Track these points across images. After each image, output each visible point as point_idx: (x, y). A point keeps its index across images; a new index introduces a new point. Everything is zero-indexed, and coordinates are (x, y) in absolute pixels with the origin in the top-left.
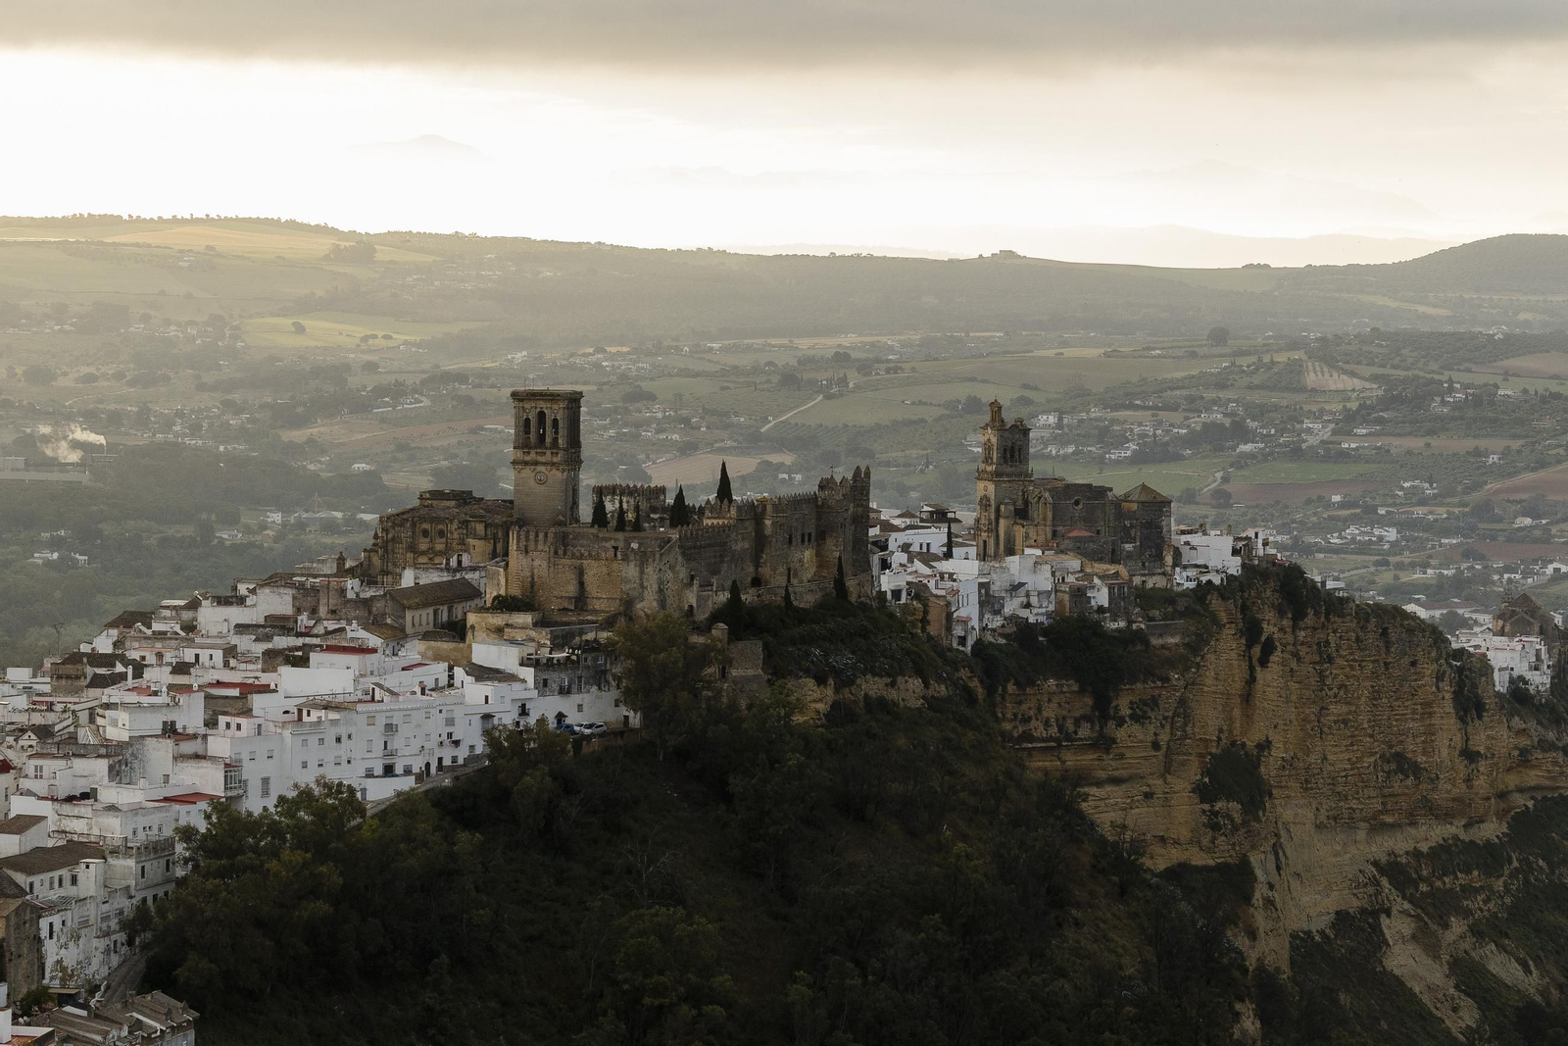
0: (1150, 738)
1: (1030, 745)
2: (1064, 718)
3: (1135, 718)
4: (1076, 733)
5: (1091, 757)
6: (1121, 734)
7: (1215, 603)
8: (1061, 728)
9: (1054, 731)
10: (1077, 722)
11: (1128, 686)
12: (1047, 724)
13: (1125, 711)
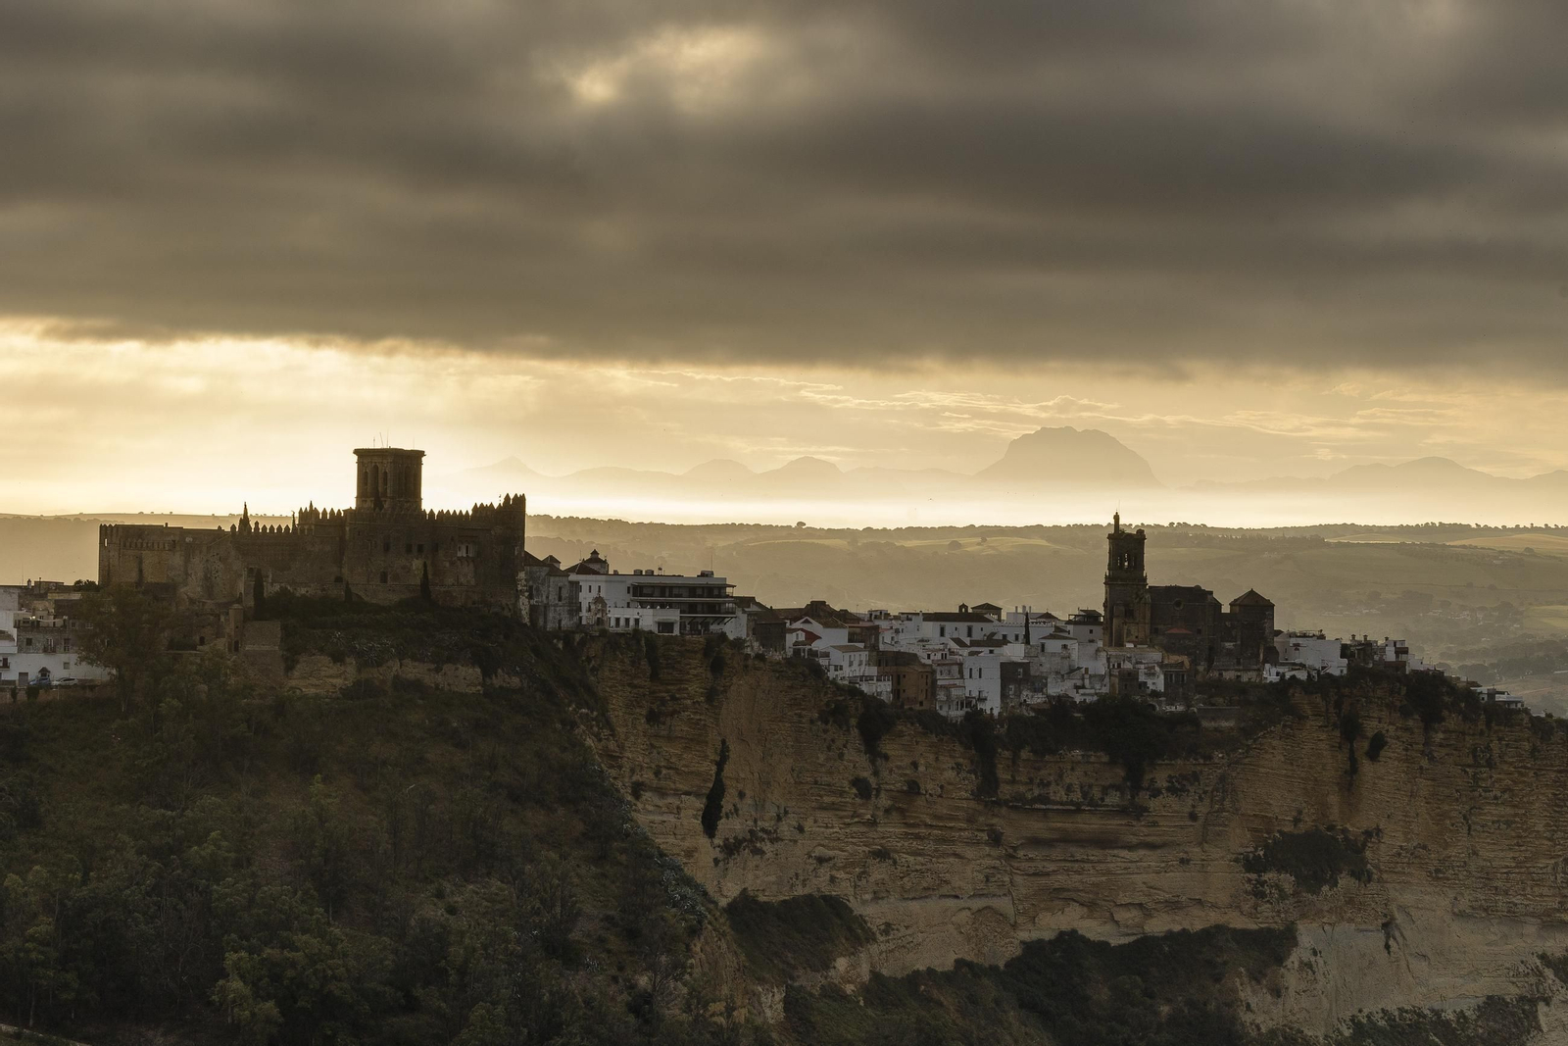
0: (1187, 809)
1: (1044, 807)
2: (1090, 786)
3: (1172, 790)
4: (1102, 800)
5: (1119, 822)
6: (1154, 804)
7: (1298, 697)
8: (1085, 795)
9: (1077, 796)
10: (1105, 790)
11: (1166, 762)
12: (1069, 789)
13: (1162, 782)
